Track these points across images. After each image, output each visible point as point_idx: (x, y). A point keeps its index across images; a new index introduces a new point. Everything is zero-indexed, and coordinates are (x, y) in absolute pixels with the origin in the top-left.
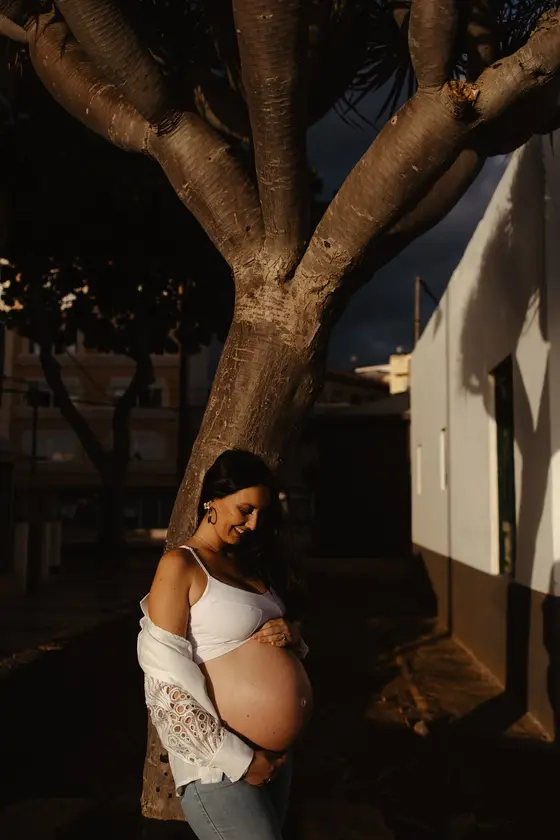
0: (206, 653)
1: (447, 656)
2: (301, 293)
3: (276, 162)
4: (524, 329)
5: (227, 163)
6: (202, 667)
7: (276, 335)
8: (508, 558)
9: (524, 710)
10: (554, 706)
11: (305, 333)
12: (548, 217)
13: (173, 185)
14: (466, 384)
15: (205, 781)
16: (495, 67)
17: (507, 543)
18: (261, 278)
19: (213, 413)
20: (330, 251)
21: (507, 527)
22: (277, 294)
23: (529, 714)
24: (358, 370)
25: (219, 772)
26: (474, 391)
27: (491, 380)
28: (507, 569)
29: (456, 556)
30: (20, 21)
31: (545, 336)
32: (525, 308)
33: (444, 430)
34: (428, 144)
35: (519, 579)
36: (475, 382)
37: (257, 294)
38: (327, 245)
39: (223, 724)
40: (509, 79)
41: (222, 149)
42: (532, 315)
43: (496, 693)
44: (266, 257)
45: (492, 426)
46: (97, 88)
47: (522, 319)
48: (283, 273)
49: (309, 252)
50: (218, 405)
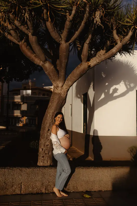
0: (59, 138)
1: (72, 149)
2: (64, 89)
3: (63, 71)
4: (90, 88)
5: (54, 69)
6: (59, 139)
7: (60, 95)
8: (85, 130)
9: (88, 156)
10: (94, 154)
11: (65, 94)
12: (95, 69)
13: (45, 71)
14: (77, 96)
15: (60, 153)
16: (93, 59)
17: (85, 127)
18: (58, 86)
19: (50, 106)
20: (69, 83)
21: (85, 124)
22: (61, 89)
23: (89, 157)
24: (44, 87)
25: (61, 152)
26: (79, 98)
27: (83, 96)
28: (85, 132)
29: (73, 130)
30: (19, 42)
31: (94, 90)
32: (90, 85)
33: (71, 105)
34: (84, 70)
35: (87, 133)
36: (79, 96)
37: (58, 88)
38: (68, 82)
39: (62, 146)
40: (95, 63)
41: (53, 67)
42: (91, 86)
43: (83, 154)
44: (59, 83)
45: (83, 105)
46: (33, 55)
47: (90, 86)
48: (62, 86)
49: (65, 83)
50: (51, 105)
